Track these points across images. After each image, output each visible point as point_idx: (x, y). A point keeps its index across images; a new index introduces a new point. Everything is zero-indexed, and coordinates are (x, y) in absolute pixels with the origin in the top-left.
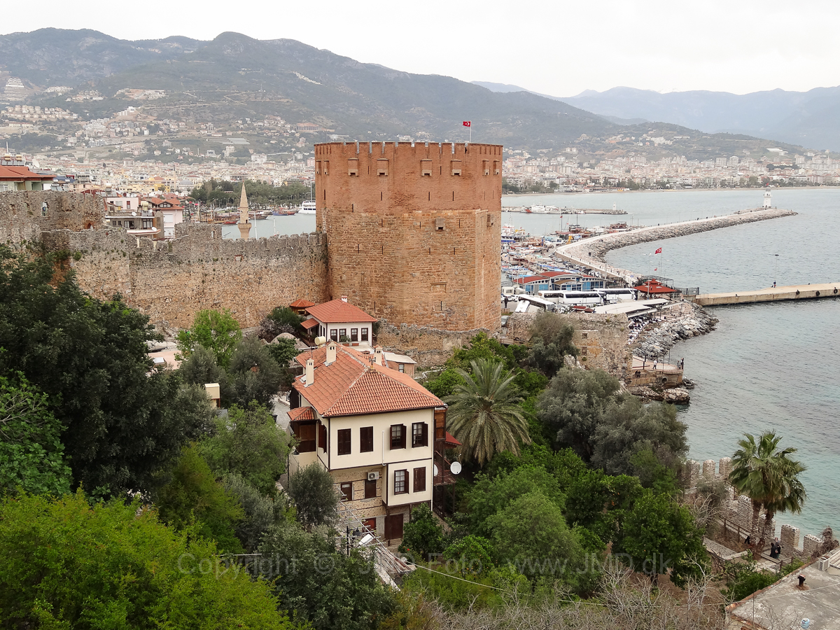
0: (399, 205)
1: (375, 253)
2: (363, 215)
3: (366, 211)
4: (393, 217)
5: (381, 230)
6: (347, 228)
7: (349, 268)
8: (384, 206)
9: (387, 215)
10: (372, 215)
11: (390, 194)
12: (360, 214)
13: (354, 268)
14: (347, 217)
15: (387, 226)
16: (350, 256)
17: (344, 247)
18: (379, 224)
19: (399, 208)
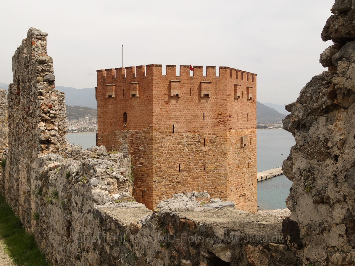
0: (221, 124)
1: (198, 171)
2: (185, 135)
3: (188, 131)
4: (216, 136)
5: (204, 148)
6: (167, 149)
7: (169, 188)
8: (206, 126)
9: (209, 134)
10: (194, 135)
11: (213, 114)
12: (182, 134)
13: (174, 187)
14: (168, 137)
15: (209, 144)
16: (171, 176)
17: (164, 168)
18: (201, 143)
19: (222, 127)
